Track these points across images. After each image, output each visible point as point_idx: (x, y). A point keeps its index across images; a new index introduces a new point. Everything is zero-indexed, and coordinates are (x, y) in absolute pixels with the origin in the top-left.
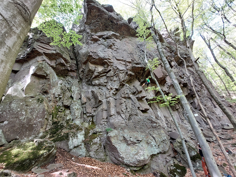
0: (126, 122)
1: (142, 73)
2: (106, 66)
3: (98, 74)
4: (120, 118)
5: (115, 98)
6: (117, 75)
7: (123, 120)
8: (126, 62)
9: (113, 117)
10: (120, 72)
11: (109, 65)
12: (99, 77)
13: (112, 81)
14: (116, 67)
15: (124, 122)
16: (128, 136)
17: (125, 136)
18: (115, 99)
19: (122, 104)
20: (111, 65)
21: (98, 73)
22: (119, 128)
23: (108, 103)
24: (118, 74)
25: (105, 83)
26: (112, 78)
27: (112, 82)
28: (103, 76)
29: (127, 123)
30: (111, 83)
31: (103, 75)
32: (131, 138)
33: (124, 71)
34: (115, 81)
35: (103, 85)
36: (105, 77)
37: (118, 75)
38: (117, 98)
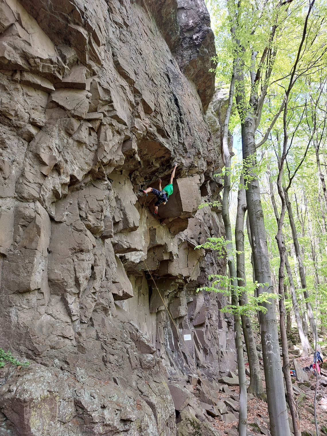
0: (79, 334)
1: (154, 169)
2: (71, 54)
3: (20, 62)
4: (58, 309)
5: (53, 213)
6: (98, 123)
7: (69, 320)
8: (138, 99)
9: (33, 298)
10: (114, 122)
11: (84, 64)
12: (18, 76)
13: (70, 135)
14: (107, 91)
15: (70, 332)
16: (96, 401)
17: (85, 399)
18: (52, 219)
19: (82, 251)
20: (90, 67)
21: (25, 56)
22: (52, 358)
23: (22, 222)
24: (101, 124)
25: (34, 124)
26: (76, 124)
27: (70, 141)
28: (37, 87)
29: (81, 340)
30: (61, 139)
31: (38, 81)
32: (106, 412)
33: (124, 127)
34: (80, 143)
35: (18, 127)
36: (39, 98)
37: (99, 128)
38: (65, 218)
